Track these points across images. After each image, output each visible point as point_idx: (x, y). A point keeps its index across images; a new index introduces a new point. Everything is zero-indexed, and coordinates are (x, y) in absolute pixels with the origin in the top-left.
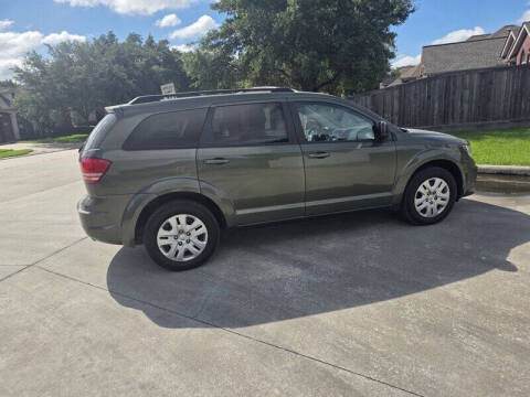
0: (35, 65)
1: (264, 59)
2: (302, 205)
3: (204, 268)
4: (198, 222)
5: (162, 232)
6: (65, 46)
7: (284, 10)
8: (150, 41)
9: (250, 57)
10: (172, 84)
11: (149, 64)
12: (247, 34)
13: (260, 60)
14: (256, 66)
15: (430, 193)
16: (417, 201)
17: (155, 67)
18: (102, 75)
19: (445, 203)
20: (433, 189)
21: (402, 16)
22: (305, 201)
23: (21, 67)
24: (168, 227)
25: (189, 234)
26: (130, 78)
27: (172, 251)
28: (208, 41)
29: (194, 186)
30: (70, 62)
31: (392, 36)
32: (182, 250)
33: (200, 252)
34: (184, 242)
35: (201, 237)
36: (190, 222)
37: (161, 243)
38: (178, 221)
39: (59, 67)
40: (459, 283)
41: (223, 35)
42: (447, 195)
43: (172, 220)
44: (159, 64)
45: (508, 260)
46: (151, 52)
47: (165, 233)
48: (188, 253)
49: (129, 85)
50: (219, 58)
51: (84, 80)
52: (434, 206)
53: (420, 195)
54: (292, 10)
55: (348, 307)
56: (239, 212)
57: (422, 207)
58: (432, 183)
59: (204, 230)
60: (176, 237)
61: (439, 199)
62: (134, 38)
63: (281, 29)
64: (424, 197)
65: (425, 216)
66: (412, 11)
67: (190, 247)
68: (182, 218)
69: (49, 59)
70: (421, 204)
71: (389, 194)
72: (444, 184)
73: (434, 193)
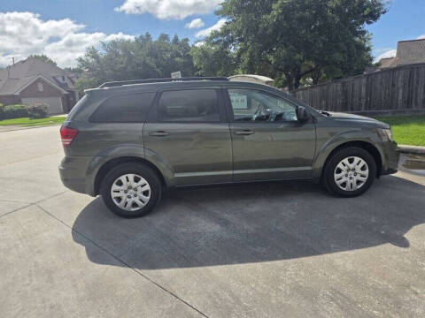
0: (93, 57)
1: (251, 53)
2: (230, 172)
3: (147, 218)
4: (143, 181)
5: (115, 187)
6: (114, 43)
7: (269, 13)
8: (176, 39)
9: (242, 51)
10: (179, 72)
11: (172, 57)
12: (239, 33)
13: (248, 54)
14: (246, 58)
15: (349, 170)
16: (336, 176)
17: (177, 59)
18: (138, 65)
19: (364, 179)
20: (351, 166)
21: (373, 16)
22: (233, 169)
23: (84, 58)
24: (120, 184)
25: (136, 189)
26: (158, 67)
27: (123, 202)
28: (211, 38)
29: (140, 152)
30: (117, 55)
31: (364, 32)
32: (130, 202)
33: (144, 205)
34: (132, 195)
35: (145, 193)
36: (136, 180)
37: (114, 195)
38: (128, 179)
39: (109, 59)
40: (347, 252)
41: (222, 34)
42: (366, 172)
43: (123, 178)
44: (181, 57)
45: (405, 236)
46: (175, 48)
47: (118, 188)
48: (135, 205)
49: (157, 72)
50: (217, 52)
51: (125, 68)
52: (354, 181)
53: (339, 171)
54: (275, 13)
55: (240, 263)
56: (177, 175)
57: (342, 181)
58: (351, 161)
59: (147, 187)
60: (126, 192)
61: (358, 175)
62: (164, 37)
63: (266, 29)
64: (343, 173)
65: (344, 189)
66: (384, 13)
67: (137, 200)
68: (131, 177)
69: (102, 52)
70: (341, 179)
71: (309, 168)
72: (363, 163)
73: (354, 170)
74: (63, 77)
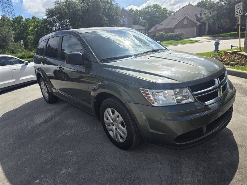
16: (106, 121)
42: (125, 130)
61: (121, 130)
65: (112, 136)
70: (109, 125)
72: (121, 118)
73: (116, 122)
74: (201, 14)
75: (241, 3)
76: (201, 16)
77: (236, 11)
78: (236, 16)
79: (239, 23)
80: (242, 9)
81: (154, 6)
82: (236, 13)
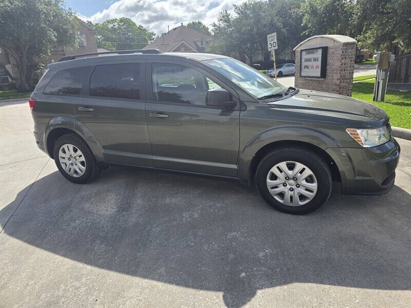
4: (79, 152)
5: (61, 154)
6: (245, 5)
16: (270, 182)
20: (292, 173)
24: (64, 152)
25: (75, 159)
27: (68, 168)
32: (72, 169)
33: (82, 174)
34: (74, 163)
35: (83, 164)
36: (75, 150)
38: (69, 148)
42: (314, 186)
43: (65, 147)
48: (75, 172)
52: (295, 194)
53: (274, 177)
57: (278, 190)
58: (291, 167)
59: (83, 158)
60: (69, 159)
61: (302, 188)
64: (279, 181)
65: (281, 201)
67: (77, 168)
70: (277, 187)
71: (235, 167)
72: (308, 172)
73: (295, 179)
74: (202, 42)
75: (275, 34)
76: (202, 44)
77: (269, 43)
78: (269, 50)
79: (274, 59)
80: (276, 41)
81: (122, 20)
82: (269, 46)
